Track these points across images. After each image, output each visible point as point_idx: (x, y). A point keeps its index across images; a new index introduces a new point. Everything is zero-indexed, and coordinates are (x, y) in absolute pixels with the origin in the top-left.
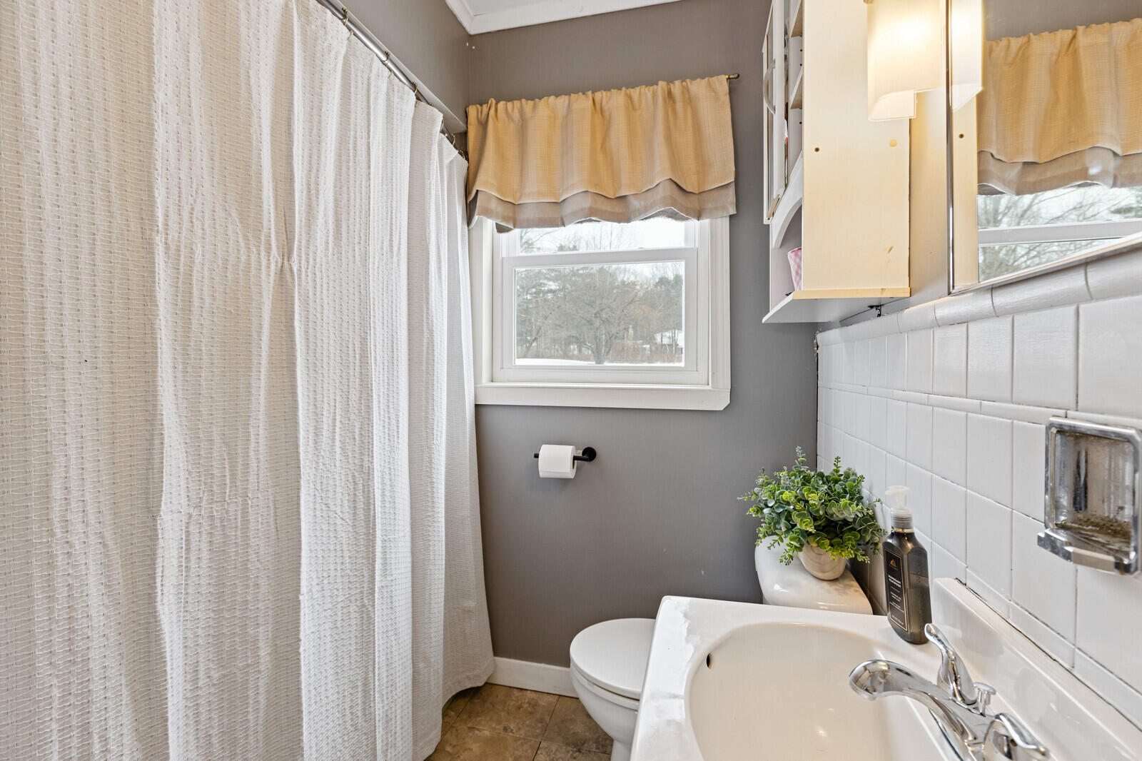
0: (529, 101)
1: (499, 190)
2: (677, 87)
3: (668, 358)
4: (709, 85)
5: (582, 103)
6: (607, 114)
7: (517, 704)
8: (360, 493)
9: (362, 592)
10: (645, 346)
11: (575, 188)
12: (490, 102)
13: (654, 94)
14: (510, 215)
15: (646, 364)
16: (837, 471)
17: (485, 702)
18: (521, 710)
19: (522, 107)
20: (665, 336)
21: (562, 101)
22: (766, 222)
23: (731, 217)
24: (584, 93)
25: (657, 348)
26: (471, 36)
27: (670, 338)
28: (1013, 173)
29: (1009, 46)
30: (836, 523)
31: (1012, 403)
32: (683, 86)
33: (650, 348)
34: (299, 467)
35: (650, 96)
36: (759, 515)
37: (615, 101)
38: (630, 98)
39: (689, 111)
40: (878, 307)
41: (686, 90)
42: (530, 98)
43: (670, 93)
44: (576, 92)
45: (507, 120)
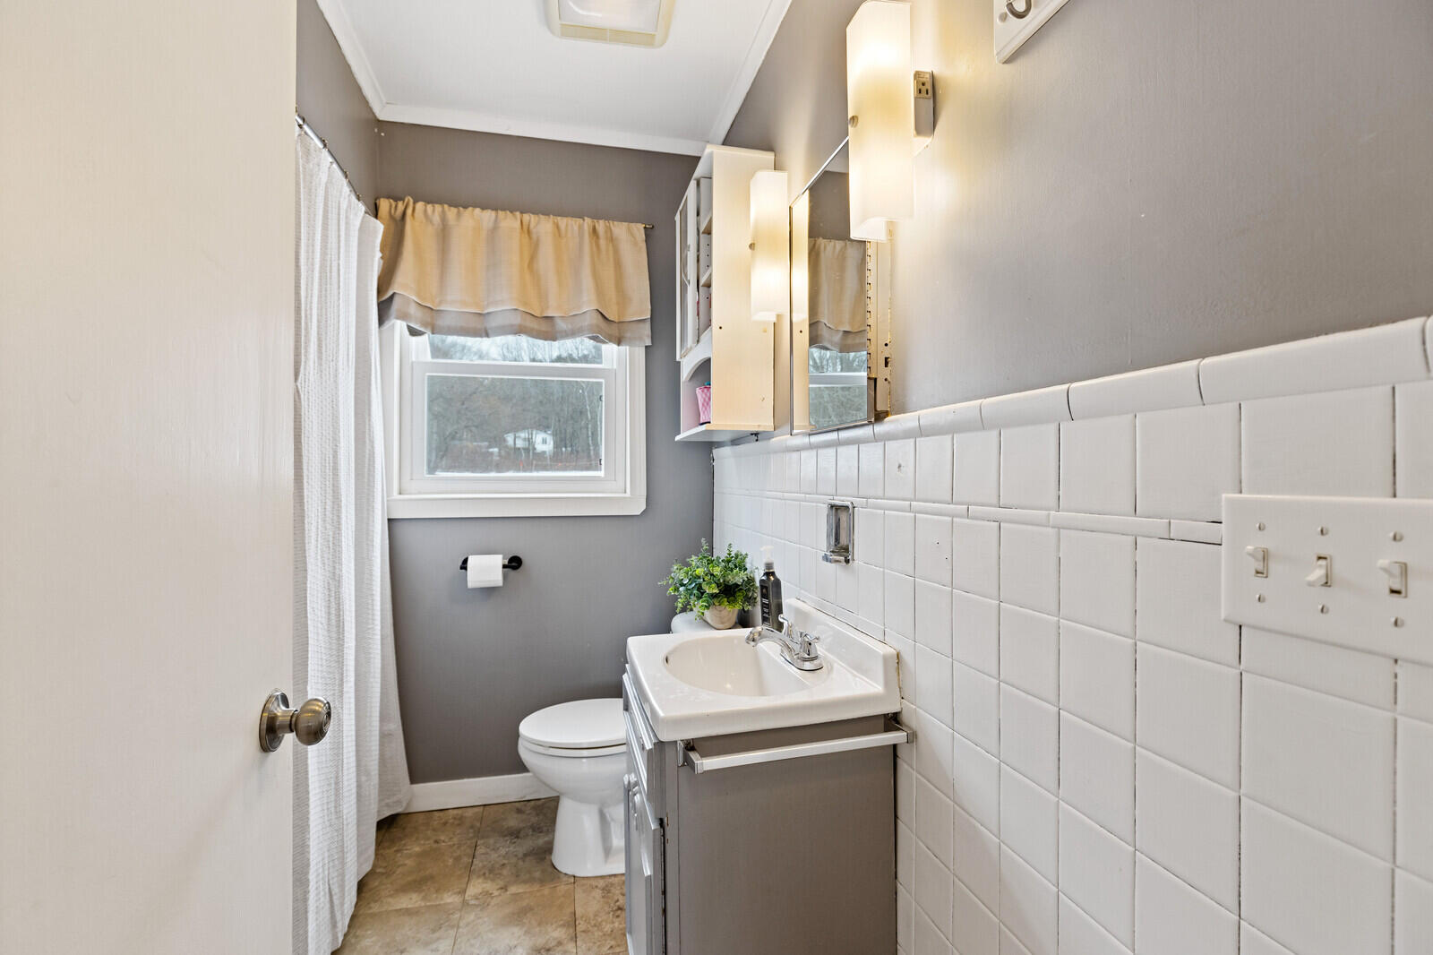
0: (452, 208)
1: (418, 295)
2: (601, 226)
3: (523, 467)
4: (629, 230)
5: (510, 222)
6: (534, 236)
7: (442, 822)
8: (332, 599)
9: (334, 694)
10: (491, 450)
11: (504, 305)
12: (406, 200)
13: (580, 227)
14: (429, 320)
15: (493, 474)
16: (730, 554)
17: (404, 829)
18: (448, 825)
19: (443, 212)
20: (519, 437)
21: (488, 216)
22: (678, 359)
23: (646, 347)
24: (511, 212)
25: (508, 454)
26: (379, 121)
27: (525, 439)
28: (837, 338)
29: (835, 247)
30: (730, 586)
31: (817, 494)
32: (606, 226)
33: (499, 452)
34: (306, 570)
35: (576, 228)
36: (676, 593)
37: (544, 226)
38: (558, 227)
39: (611, 248)
40: (756, 434)
41: (609, 230)
42: (453, 204)
43: (594, 230)
44: (503, 209)
45: (424, 221)
